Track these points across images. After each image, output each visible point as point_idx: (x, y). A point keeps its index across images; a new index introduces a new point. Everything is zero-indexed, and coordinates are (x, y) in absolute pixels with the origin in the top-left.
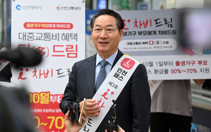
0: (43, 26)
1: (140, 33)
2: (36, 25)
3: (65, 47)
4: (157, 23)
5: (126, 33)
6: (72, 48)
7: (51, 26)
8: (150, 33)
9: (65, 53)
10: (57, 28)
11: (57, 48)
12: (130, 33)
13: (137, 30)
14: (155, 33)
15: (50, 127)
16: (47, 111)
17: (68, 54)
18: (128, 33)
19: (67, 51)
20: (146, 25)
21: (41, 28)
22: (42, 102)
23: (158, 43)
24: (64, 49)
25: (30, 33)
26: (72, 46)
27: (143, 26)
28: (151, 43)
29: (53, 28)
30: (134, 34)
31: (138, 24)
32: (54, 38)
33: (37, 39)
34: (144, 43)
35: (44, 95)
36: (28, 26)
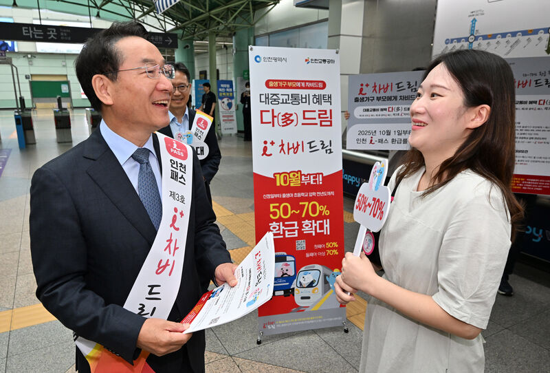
0: (290, 84)
1: (378, 99)
2: (281, 84)
3: (317, 113)
4: (398, 87)
5: (363, 98)
6: (326, 114)
7: (299, 84)
8: (390, 98)
9: (318, 121)
10: (307, 88)
11: (308, 115)
12: (368, 99)
13: (376, 95)
14: (395, 98)
15: (303, 216)
16: (299, 195)
17: (321, 121)
18: (365, 99)
19: (319, 118)
20: (386, 89)
21: (287, 87)
22: (292, 185)
23: (398, 109)
24: (315, 115)
25: (274, 95)
26: (326, 111)
27: (382, 91)
28: (390, 109)
29: (301, 88)
30: (372, 100)
31: (377, 89)
32: (304, 100)
33: (283, 103)
34: (382, 110)
35: (294, 175)
36: (271, 84)
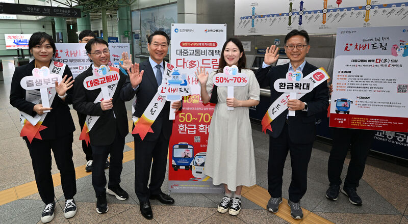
0: (195, 44)
2: (189, 44)
3: (211, 60)
6: (216, 61)
7: (200, 44)
9: (211, 65)
10: (205, 46)
11: (205, 62)
15: (200, 121)
16: (198, 109)
17: (213, 66)
19: (212, 63)
21: (193, 46)
22: (193, 102)
24: (210, 62)
25: (185, 50)
26: (217, 60)
29: (202, 46)
32: (203, 53)
33: (190, 55)
35: (195, 97)
36: (183, 44)
